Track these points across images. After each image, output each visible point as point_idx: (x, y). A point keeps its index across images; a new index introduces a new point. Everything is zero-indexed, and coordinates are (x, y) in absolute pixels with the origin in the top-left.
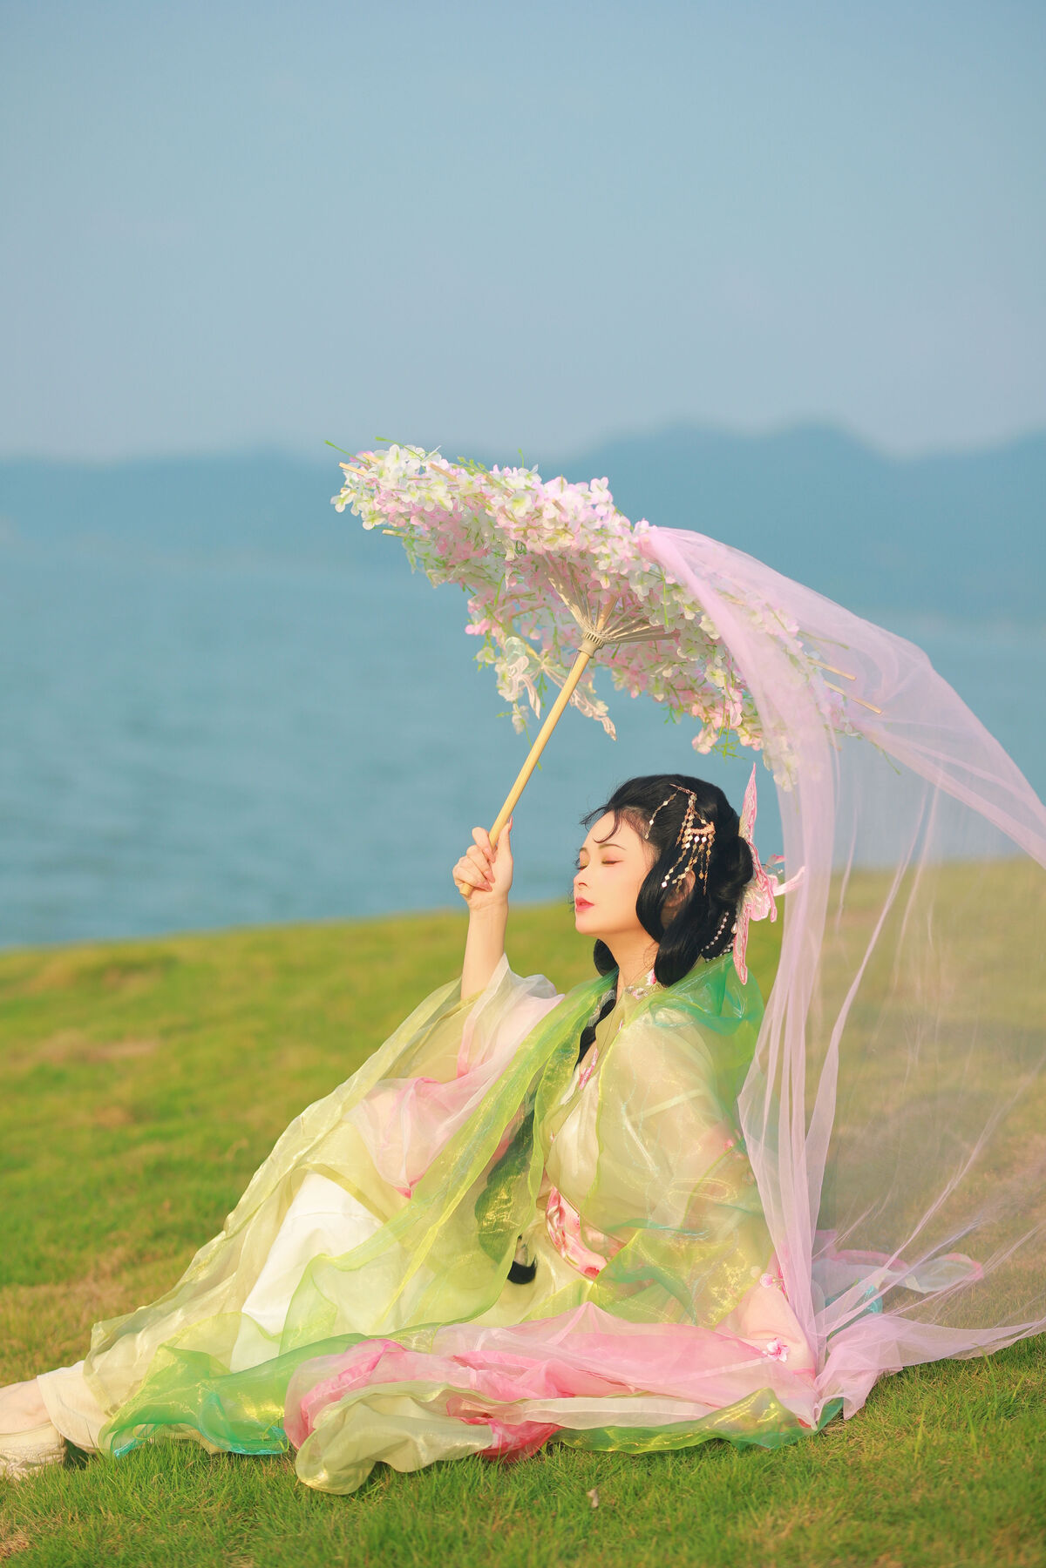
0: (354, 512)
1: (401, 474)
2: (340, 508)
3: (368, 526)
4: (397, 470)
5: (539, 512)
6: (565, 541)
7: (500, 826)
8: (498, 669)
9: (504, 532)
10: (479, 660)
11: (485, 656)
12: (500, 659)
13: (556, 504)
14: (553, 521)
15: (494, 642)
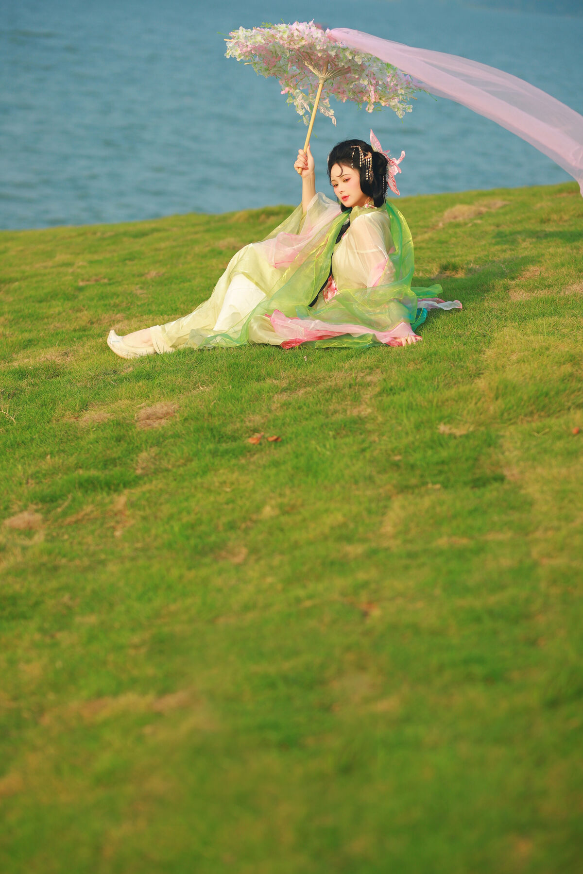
0: (233, 57)
1: (245, 36)
2: (228, 57)
3: (238, 60)
4: (243, 35)
5: (292, 34)
6: (303, 43)
7: (307, 148)
8: (295, 104)
9: (283, 45)
10: (288, 103)
11: (289, 101)
12: (294, 100)
13: (297, 29)
14: (297, 36)
15: (292, 94)
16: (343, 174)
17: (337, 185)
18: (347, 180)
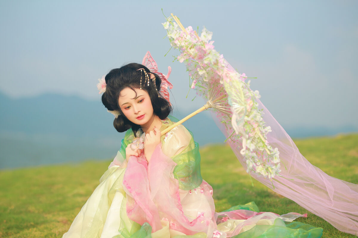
16: (137, 96)
17: (129, 107)
18: (141, 101)
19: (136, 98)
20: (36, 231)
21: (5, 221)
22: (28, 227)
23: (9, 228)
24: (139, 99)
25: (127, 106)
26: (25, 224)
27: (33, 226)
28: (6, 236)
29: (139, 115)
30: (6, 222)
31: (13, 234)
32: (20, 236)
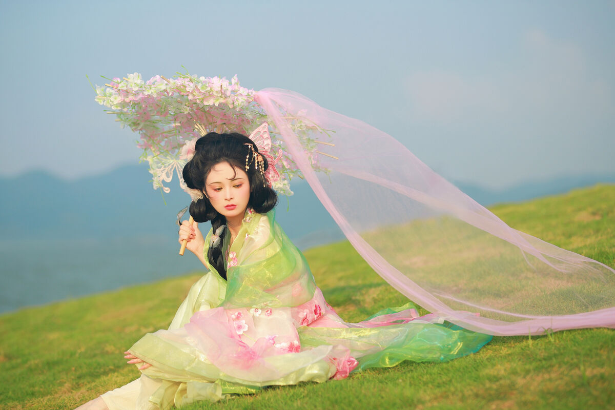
16: (236, 178)
17: (219, 189)
18: (238, 186)
19: (233, 179)
20: (117, 377)
21: (73, 368)
22: (106, 373)
23: (80, 377)
24: (236, 182)
25: (217, 186)
26: (102, 370)
27: (113, 371)
28: (76, 388)
29: (230, 203)
30: (76, 370)
31: (86, 384)
32: (96, 385)
